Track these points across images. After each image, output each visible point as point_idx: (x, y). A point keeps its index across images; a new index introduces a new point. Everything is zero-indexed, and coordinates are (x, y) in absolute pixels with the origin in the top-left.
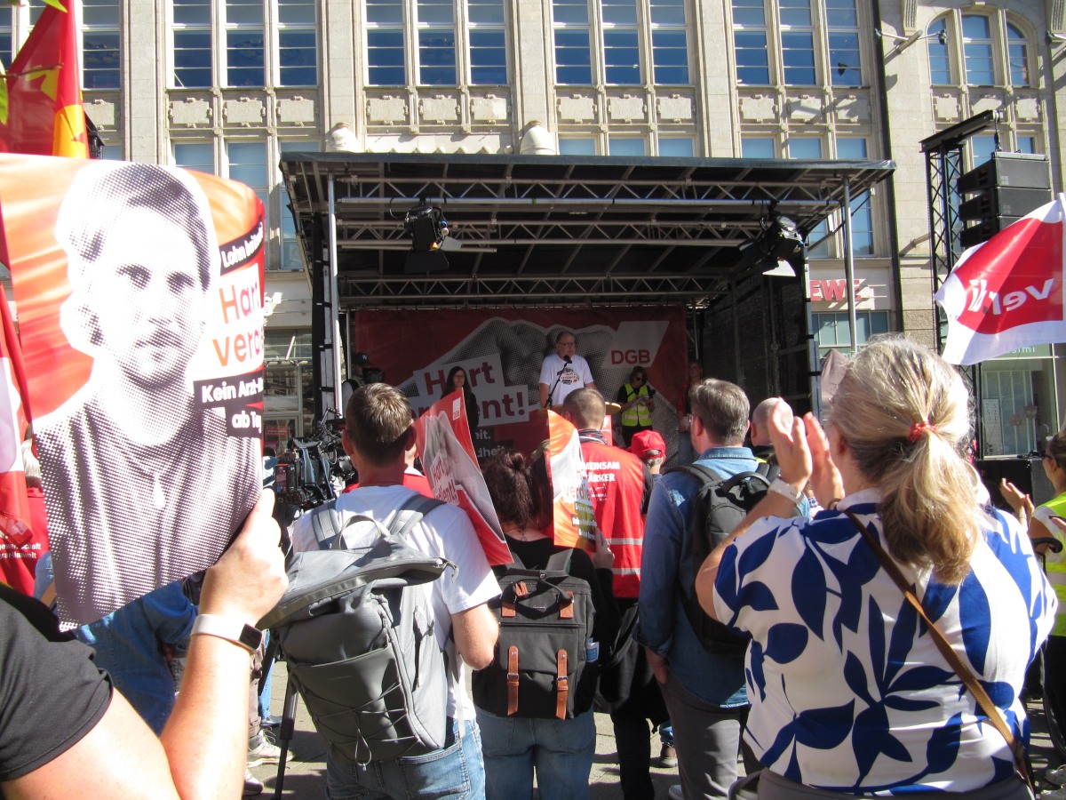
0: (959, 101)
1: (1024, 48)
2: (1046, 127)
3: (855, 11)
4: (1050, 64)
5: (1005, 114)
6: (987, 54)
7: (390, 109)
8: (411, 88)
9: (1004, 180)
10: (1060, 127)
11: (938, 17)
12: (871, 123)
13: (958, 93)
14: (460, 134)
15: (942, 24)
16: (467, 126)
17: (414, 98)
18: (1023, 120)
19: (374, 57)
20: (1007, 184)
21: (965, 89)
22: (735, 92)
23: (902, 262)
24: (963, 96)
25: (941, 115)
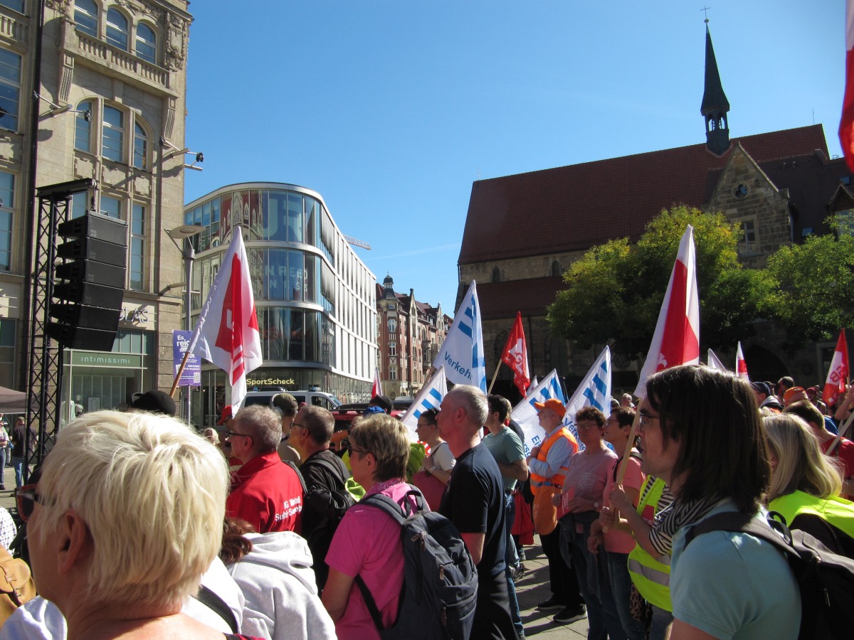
0: (94, 167)
1: (145, 142)
2: (154, 202)
3: (20, 71)
4: (161, 160)
5: (127, 186)
6: (118, 138)
9: (93, 233)
10: (162, 205)
11: (86, 100)
12: (21, 163)
13: (94, 161)
15: (89, 105)
18: (139, 193)
20: (95, 236)
21: (100, 159)
24: (98, 164)
25: (79, 173)
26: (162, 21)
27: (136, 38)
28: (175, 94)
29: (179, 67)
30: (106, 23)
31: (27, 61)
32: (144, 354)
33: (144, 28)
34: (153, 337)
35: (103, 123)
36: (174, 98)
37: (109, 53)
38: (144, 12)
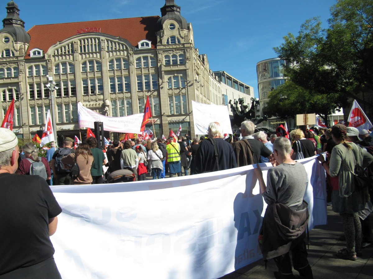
2: (187, 94)
4: (187, 84)
5: (180, 92)
7: (87, 98)
8: (89, 95)
11: (169, 77)
13: (172, 90)
14: (96, 101)
15: (170, 79)
16: (97, 100)
17: (90, 96)
18: (183, 93)
19: (84, 90)
22: (137, 92)
23: (162, 116)
25: (169, 93)
26: (184, 52)
27: (179, 58)
28: (188, 68)
29: (189, 60)
30: (171, 59)
31: (157, 75)
32: (188, 126)
33: (180, 56)
34: (189, 123)
35: (173, 80)
36: (188, 69)
37: (171, 66)
38: (179, 52)
